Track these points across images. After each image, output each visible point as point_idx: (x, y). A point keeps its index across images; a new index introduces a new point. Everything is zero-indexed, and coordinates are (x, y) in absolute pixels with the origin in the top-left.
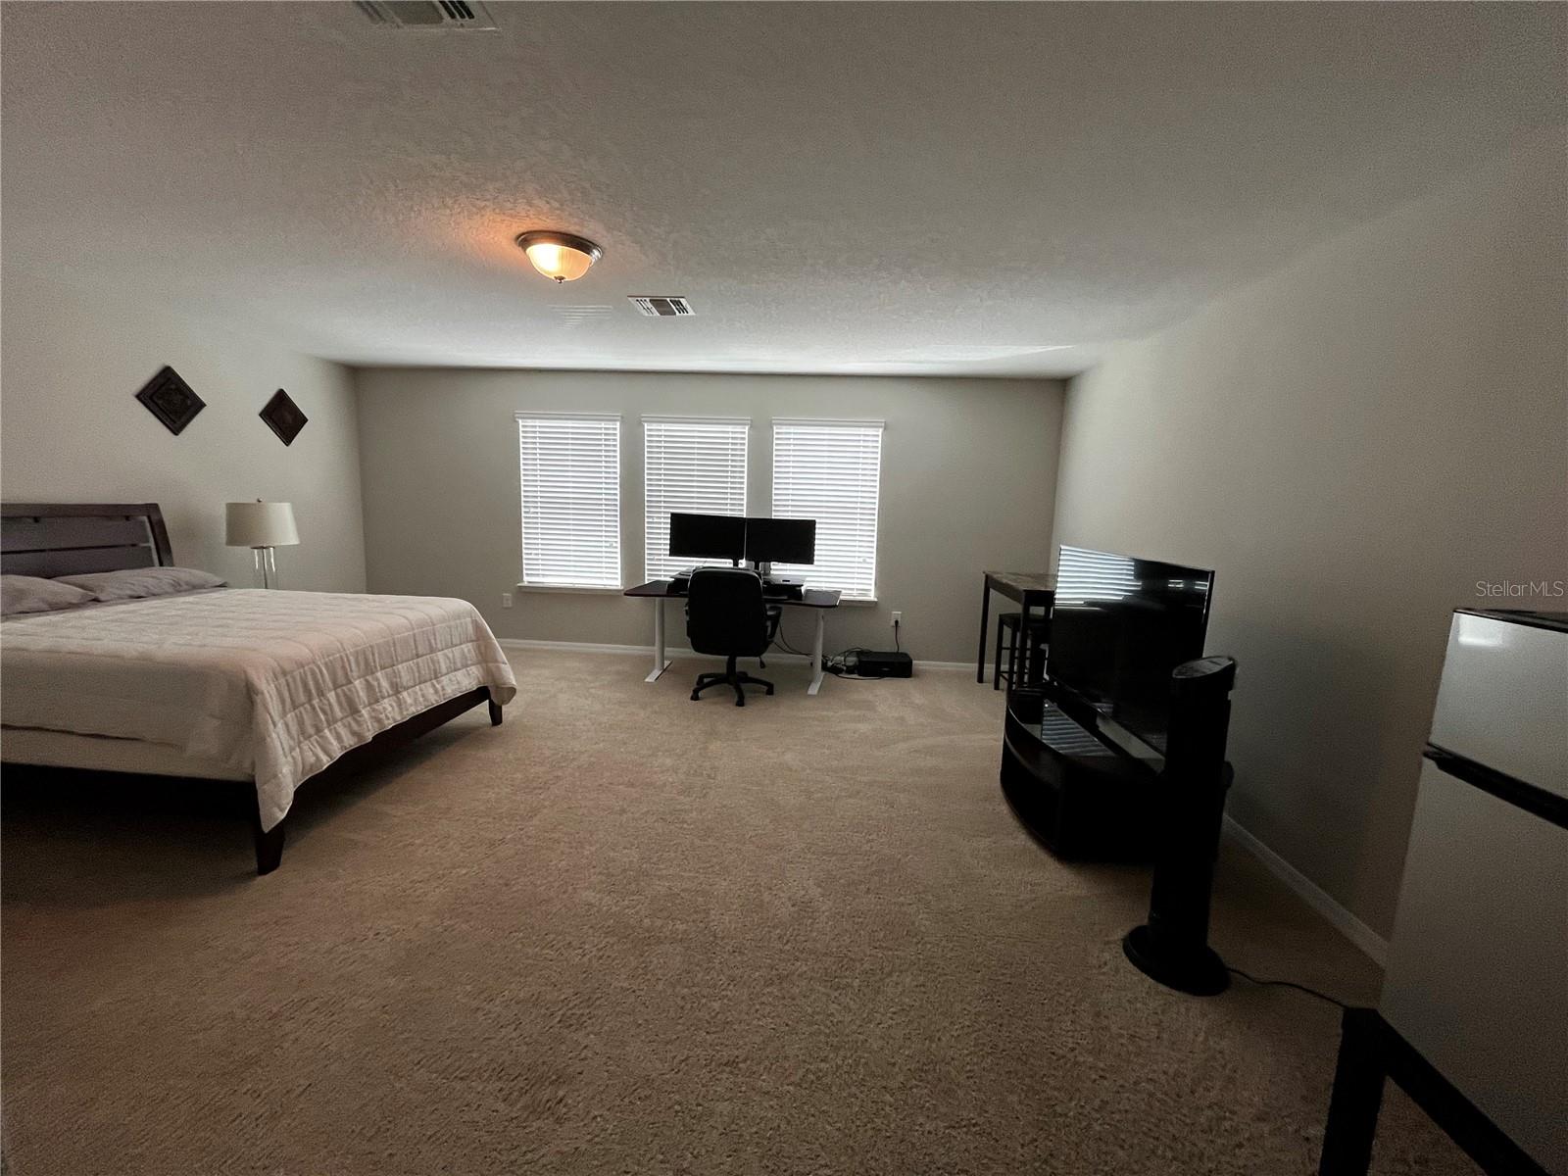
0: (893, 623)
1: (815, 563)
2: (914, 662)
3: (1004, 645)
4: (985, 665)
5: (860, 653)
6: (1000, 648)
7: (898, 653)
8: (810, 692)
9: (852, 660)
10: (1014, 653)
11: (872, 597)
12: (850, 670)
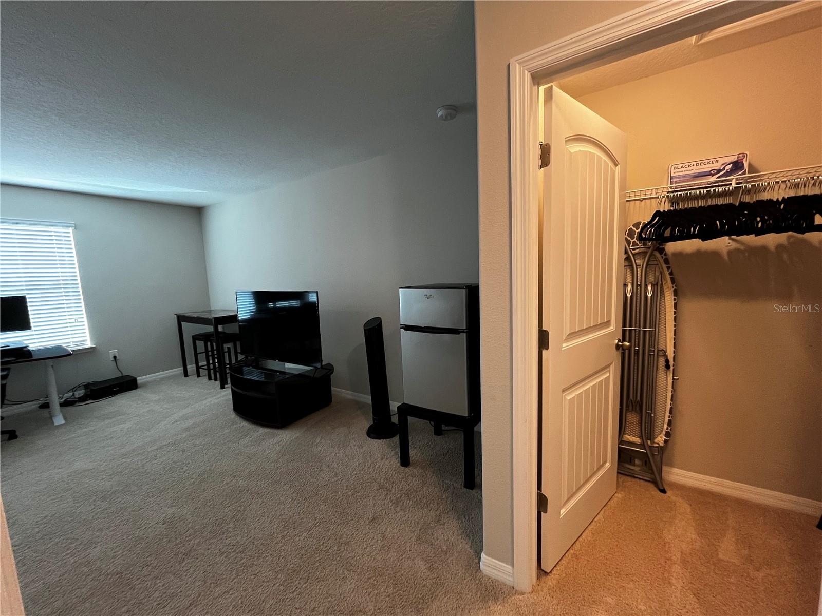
0: (112, 359)
1: (33, 328)
2: (138, 378)
3: (198, 351)
4: (188, 367)
5: (87, 386)
6: (196, 354)
7: (122, 376)
8: (56, 424)
9: (80, 393)
10: (208, 354)
11: (89, 344)
12: (83, 399)
